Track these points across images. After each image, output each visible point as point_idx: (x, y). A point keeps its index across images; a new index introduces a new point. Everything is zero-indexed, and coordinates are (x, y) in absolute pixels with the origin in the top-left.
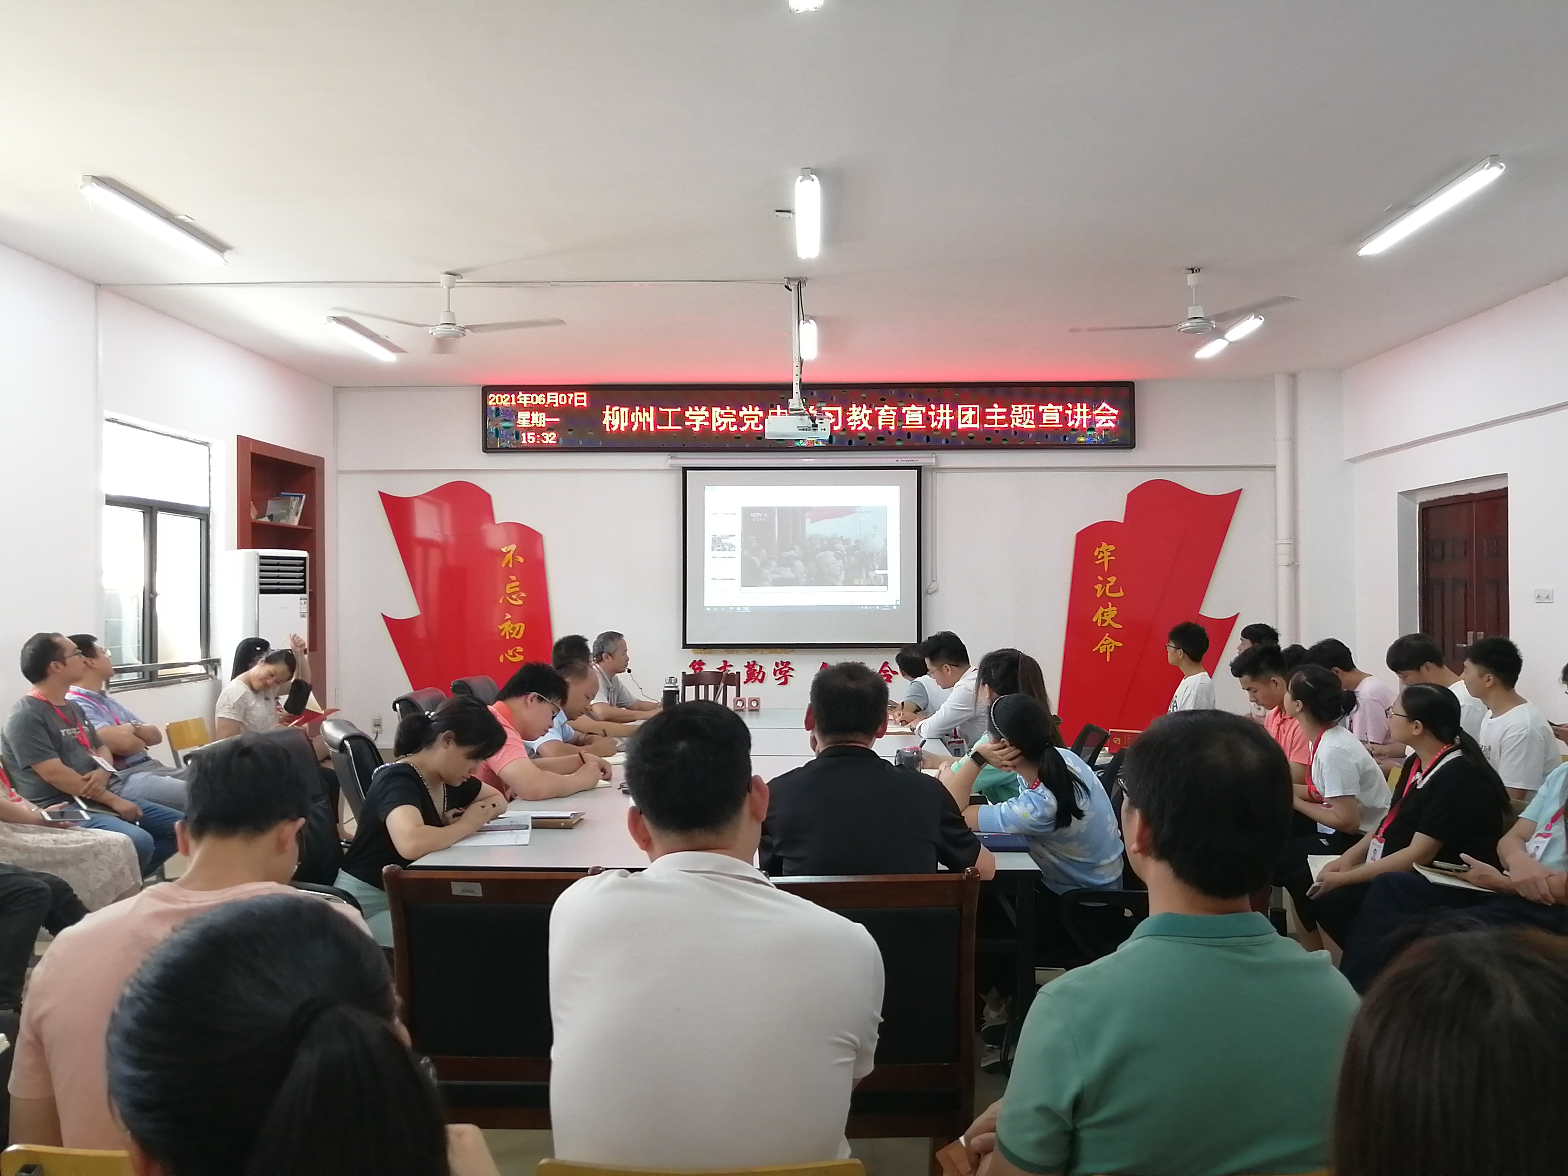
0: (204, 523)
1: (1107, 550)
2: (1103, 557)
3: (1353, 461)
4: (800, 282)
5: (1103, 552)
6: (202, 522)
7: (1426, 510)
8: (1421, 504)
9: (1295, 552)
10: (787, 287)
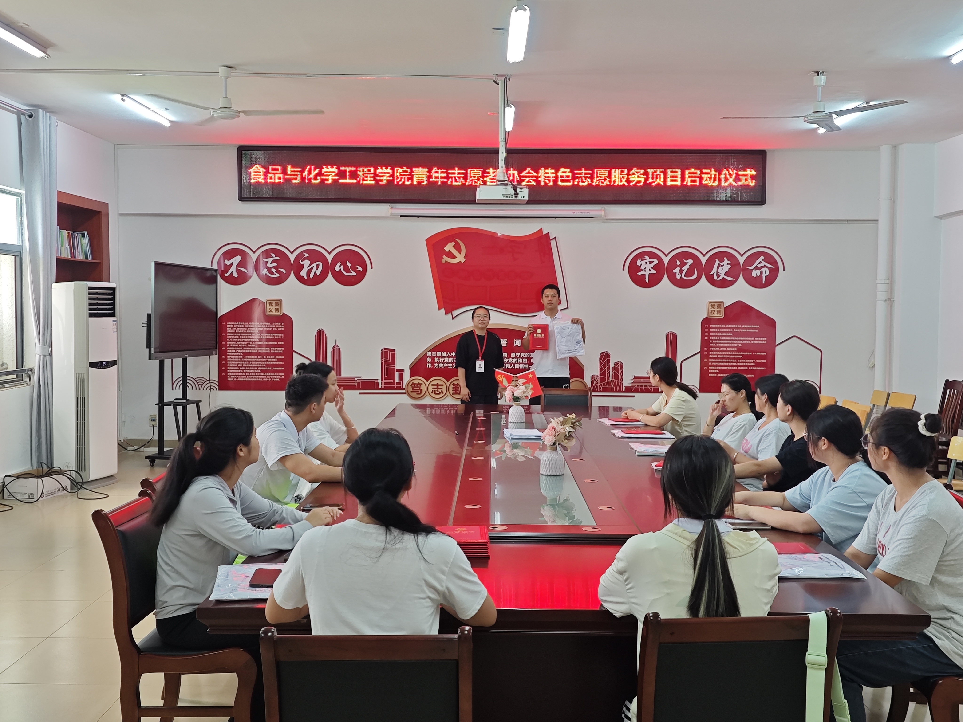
0: (18, 259)
3: (941, 217)
4: (506, 78)
6: (16, 257)
9: (891, 290)
10: (495, 82)
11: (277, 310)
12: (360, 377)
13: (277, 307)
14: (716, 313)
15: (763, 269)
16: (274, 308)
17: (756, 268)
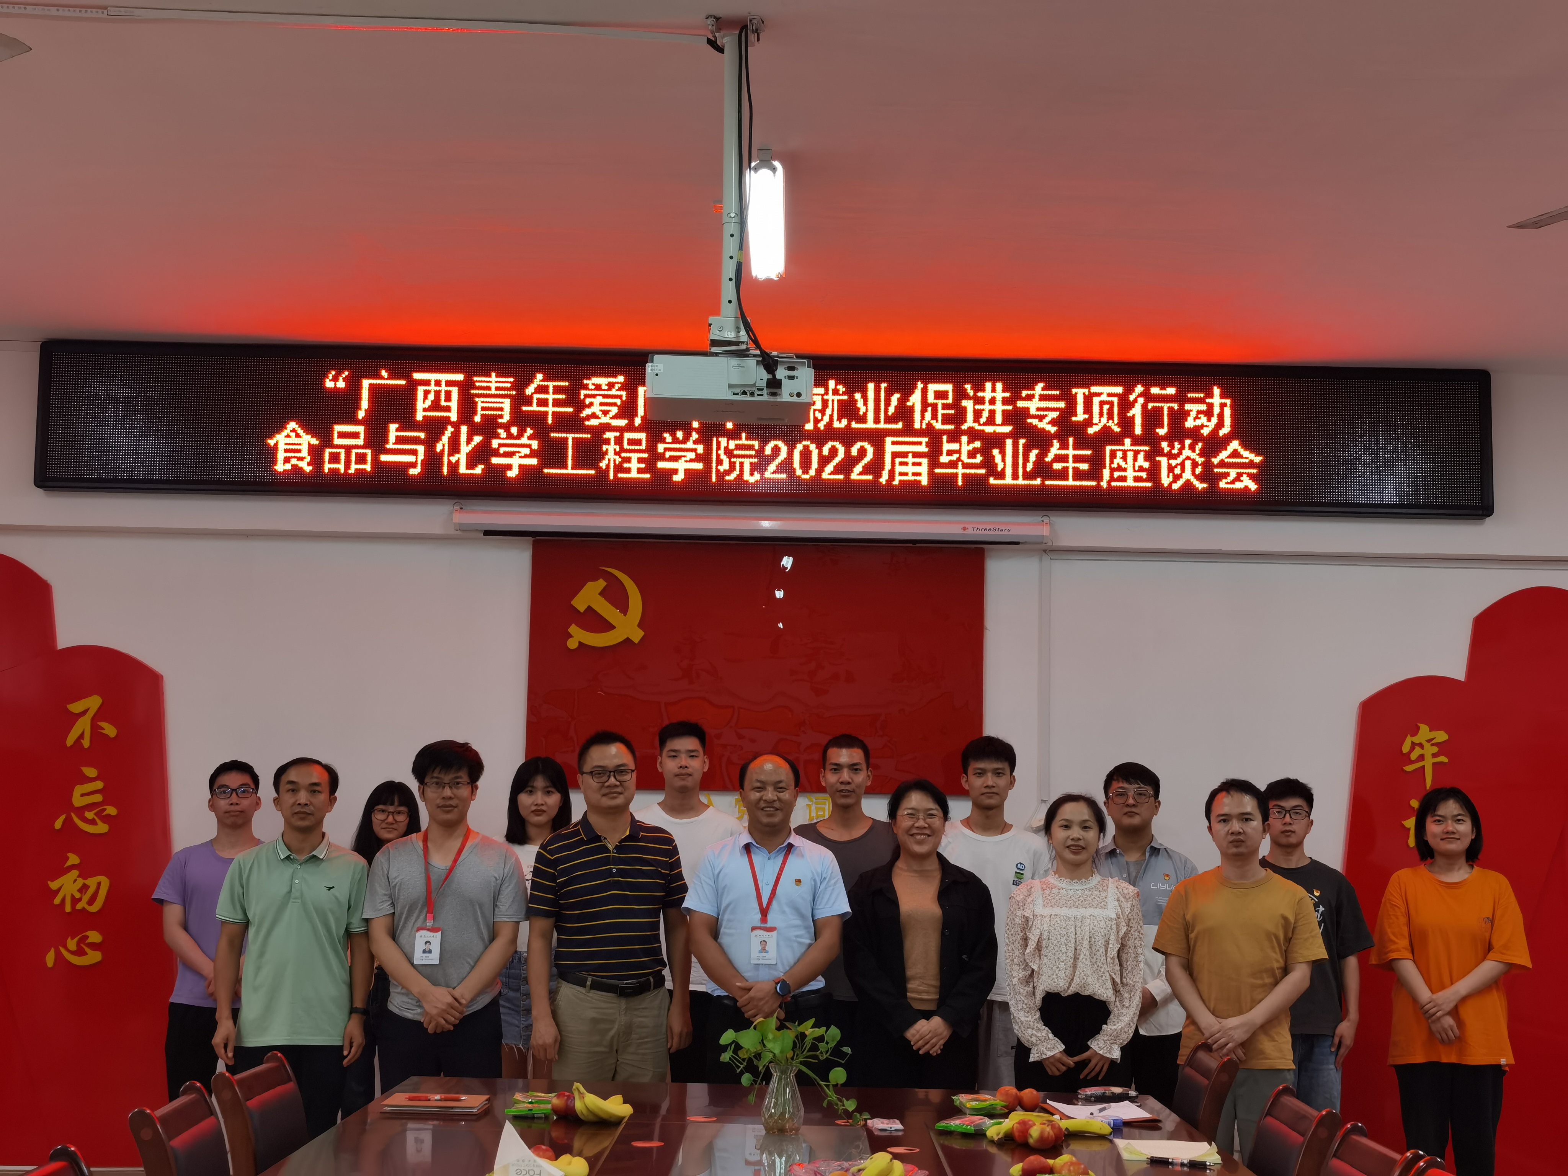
1: (1429, 741)
2: (1421, 757)
4: (746, 27)
5: (1421, 746)
10: (712, 43)
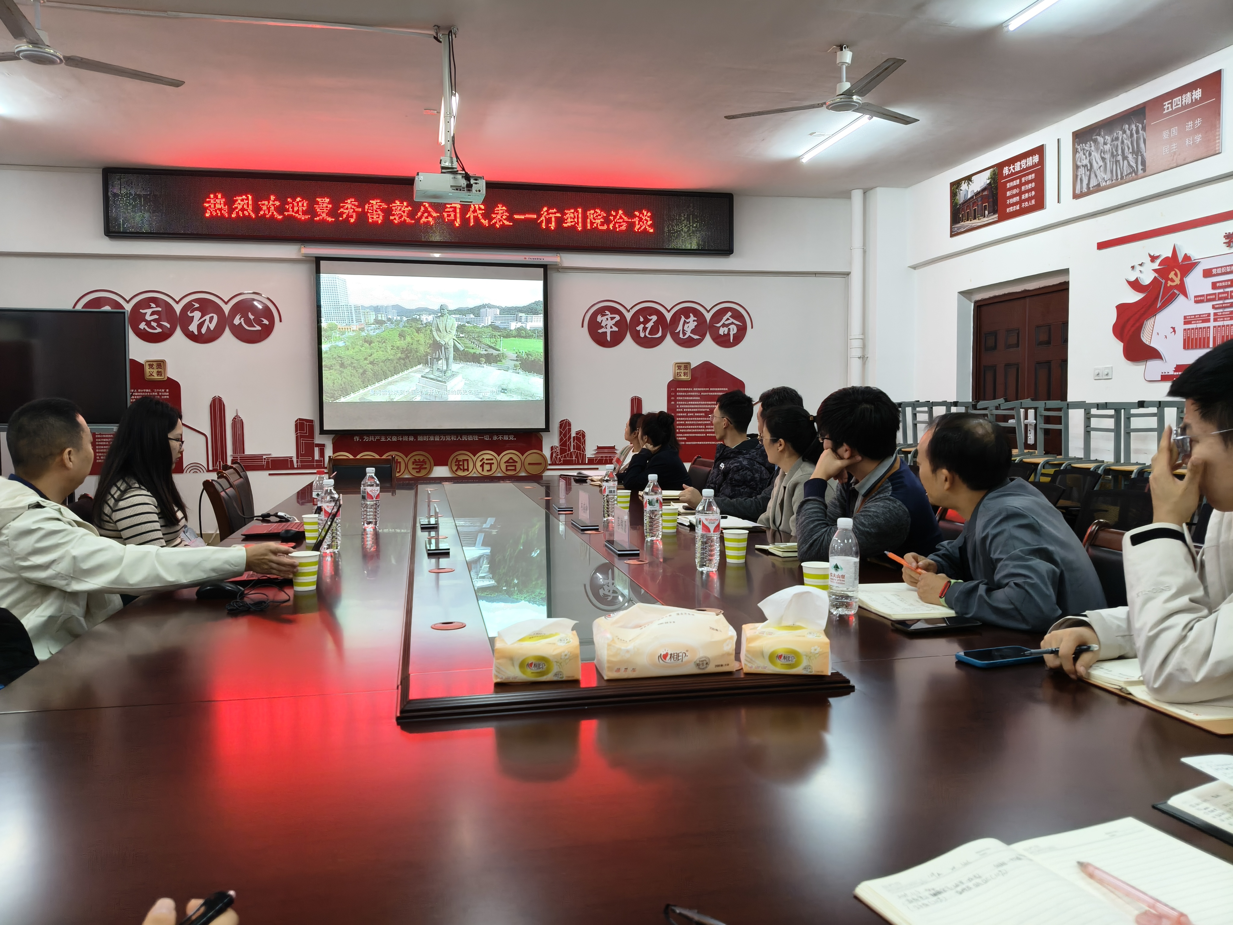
3: (914, 267)
4: (451, 32)
7: (981, 308)
8: (976, 302)
9: (864, 347)
10: (436, 38)
11: (159, 373)
12: (270, 455)
13: (159, 370)
14: (682, 375)
15: (731, 327)
16: (155, 371)
17: (724, 325)
